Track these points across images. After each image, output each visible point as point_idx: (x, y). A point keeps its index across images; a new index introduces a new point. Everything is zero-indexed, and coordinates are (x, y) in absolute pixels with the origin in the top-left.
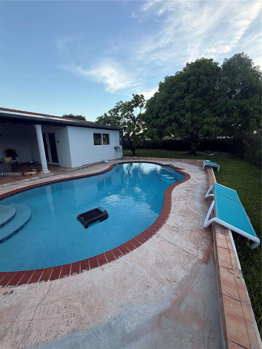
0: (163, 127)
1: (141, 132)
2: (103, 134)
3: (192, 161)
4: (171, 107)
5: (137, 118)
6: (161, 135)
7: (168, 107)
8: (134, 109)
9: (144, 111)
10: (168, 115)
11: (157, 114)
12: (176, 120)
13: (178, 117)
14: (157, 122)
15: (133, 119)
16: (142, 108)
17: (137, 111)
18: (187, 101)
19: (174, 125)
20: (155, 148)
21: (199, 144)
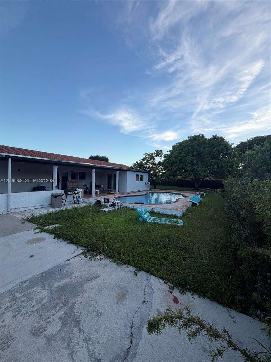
0: (176, 171)
1: (161, 173)
2: (140, 175)
3: (193, 192)
4: (180, 161)
5: (158, 164)
6: (175, 176)
7: (178, 161)
8: (156, 158)
9: (162, 159)
10: (178, 165)
11: (172, 164)
12: (183, 168)
13: (184, 166)
14: (172, 168)
15: (155, 164)
16: (161, 158)
17: (157, 160)
18: (188, 159)
19: (182, 171)
20: (170, 185)
21: (200, 183)
